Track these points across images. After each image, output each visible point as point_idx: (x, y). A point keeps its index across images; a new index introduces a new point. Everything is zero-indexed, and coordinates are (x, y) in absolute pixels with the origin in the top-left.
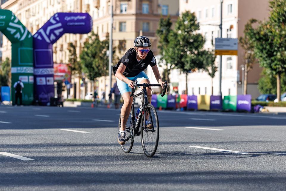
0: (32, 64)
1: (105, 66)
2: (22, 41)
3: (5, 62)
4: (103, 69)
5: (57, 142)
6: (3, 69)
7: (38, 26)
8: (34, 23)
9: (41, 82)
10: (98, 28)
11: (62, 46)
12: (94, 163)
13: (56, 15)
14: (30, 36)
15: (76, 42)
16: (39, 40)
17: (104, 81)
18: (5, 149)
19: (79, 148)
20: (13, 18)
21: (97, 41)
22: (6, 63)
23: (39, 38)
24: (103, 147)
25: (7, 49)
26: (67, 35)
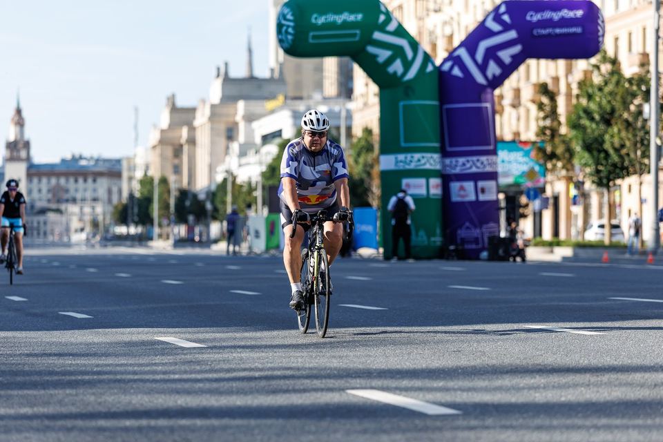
0: (437, 145)
1: (639, 145)
2: (410, 81)
3: (360, 139)
4: (632, 155)
5: (518, 362)
6: (356, 162)
7: (450, 38)
8: (439, 32)
9: (462, 193)
10: (617, 39)
11: (517, 92)
12: (625, 421)
13: (503, 9)
14: (430, 68)
15: (556, 80)
16: (456, 77)
17: (635, 188)
18: (376, 382)
19: (578, 378)
20: (382, 18)
21: (614, 79)
22: (363, 143)
23: (457, 72)
24: (647, 375)
25: (366, 104)
26: (532, 62)
